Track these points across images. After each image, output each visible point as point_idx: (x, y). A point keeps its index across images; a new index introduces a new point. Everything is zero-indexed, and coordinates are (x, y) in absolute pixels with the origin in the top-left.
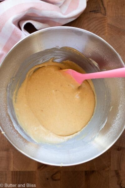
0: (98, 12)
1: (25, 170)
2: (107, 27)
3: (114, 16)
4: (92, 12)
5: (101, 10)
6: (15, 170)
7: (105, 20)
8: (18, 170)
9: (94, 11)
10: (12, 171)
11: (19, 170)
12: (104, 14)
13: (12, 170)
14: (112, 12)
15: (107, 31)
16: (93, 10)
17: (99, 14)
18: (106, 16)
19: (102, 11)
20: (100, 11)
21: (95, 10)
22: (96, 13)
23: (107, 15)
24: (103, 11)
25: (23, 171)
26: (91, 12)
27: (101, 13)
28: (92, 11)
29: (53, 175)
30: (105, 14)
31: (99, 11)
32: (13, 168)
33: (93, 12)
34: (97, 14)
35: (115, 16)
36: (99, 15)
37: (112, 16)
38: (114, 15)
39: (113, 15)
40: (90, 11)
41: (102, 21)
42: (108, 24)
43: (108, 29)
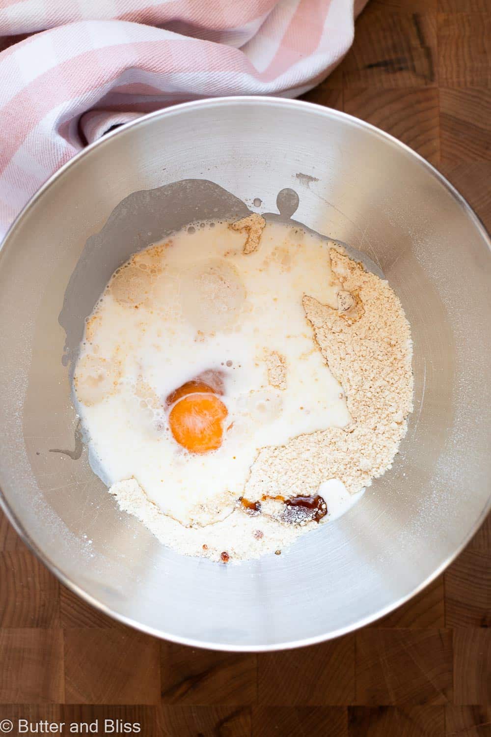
0: (401, 69)
1: (112, 703)
2: (438, 129)
3: (465, 83)
4: (375, 70)
5: (412, 60)
6: (71, 702)
7: (428, 99)
8: (84, 700)
9: (385, 64)
10: (62, 705)
11: (87, 703)
12: (424, 77)
13: (62, 701)
14: (458, 65)
15: (436, 143)
16: (380, 60)
17: (405, 74)
18: (435, 85)
19: (417, 63)
20: (409, 64)
21: (387, 58)
22: (394, 72)
23: (437, 77)
24: (421, 64)
25: (103, 706)
26: (371, 66)
27: (414, 69)
28: (378, 65)
29: (221, 723)
30: (430, 76)
31: (403, 65)
32: (66, 689)
33: (382, 68)
34: (398, 75)
35: (472, 83)
36: (406, 80)
37: (459, 83)
38: (469, 79)
39: (462, 79)
40: (367, 63)
41: (419, 102)
42: (442, 115)
43: (440, 137)
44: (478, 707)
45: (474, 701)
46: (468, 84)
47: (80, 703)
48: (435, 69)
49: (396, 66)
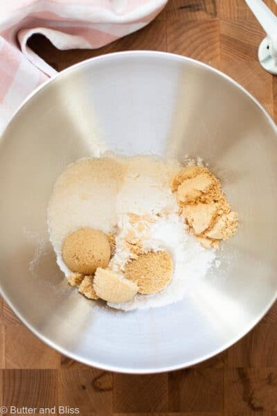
0: (198, 10)
1: (32, 368)
2: (218, 43)
3: (234, 18)
4: (184, 10)
5: (204, 4)
6: (8, 368)
7: (214, 27)
8: (16, 367)
9: (190, 6)
10: (3, 370)
12: (211, 14)
13: (3, 367)
14: (230, 8)
15: (218, 50)
16: (187, 5)
17: (201, 13)
18: (217, 18)
19: (208, 7)
20: (203, 7)
21: (191, 3)
22: (195, 11)
23: (218, 15)
25: (27, 370)
26: (182, 8)
27: (206, 10)
28: (186, 7)
29: (96, 379)
30: (215, 14)
31: (200, 7)
32: (6, 361)
33: (188, 9)
34: (197, 13)
35: (238, 18)
36: (201, 16)
37: (231, 18)
38: (236, 16)
39: (232, 16)
40: (180, 6)
41: (208, 28)
42: (221, 36)
43: (220, 47)
44: (242, 369)
45: (240, 366)
46: (236, 19)
47: (13, 368)
48: (217, 10)
49: (196, 8)
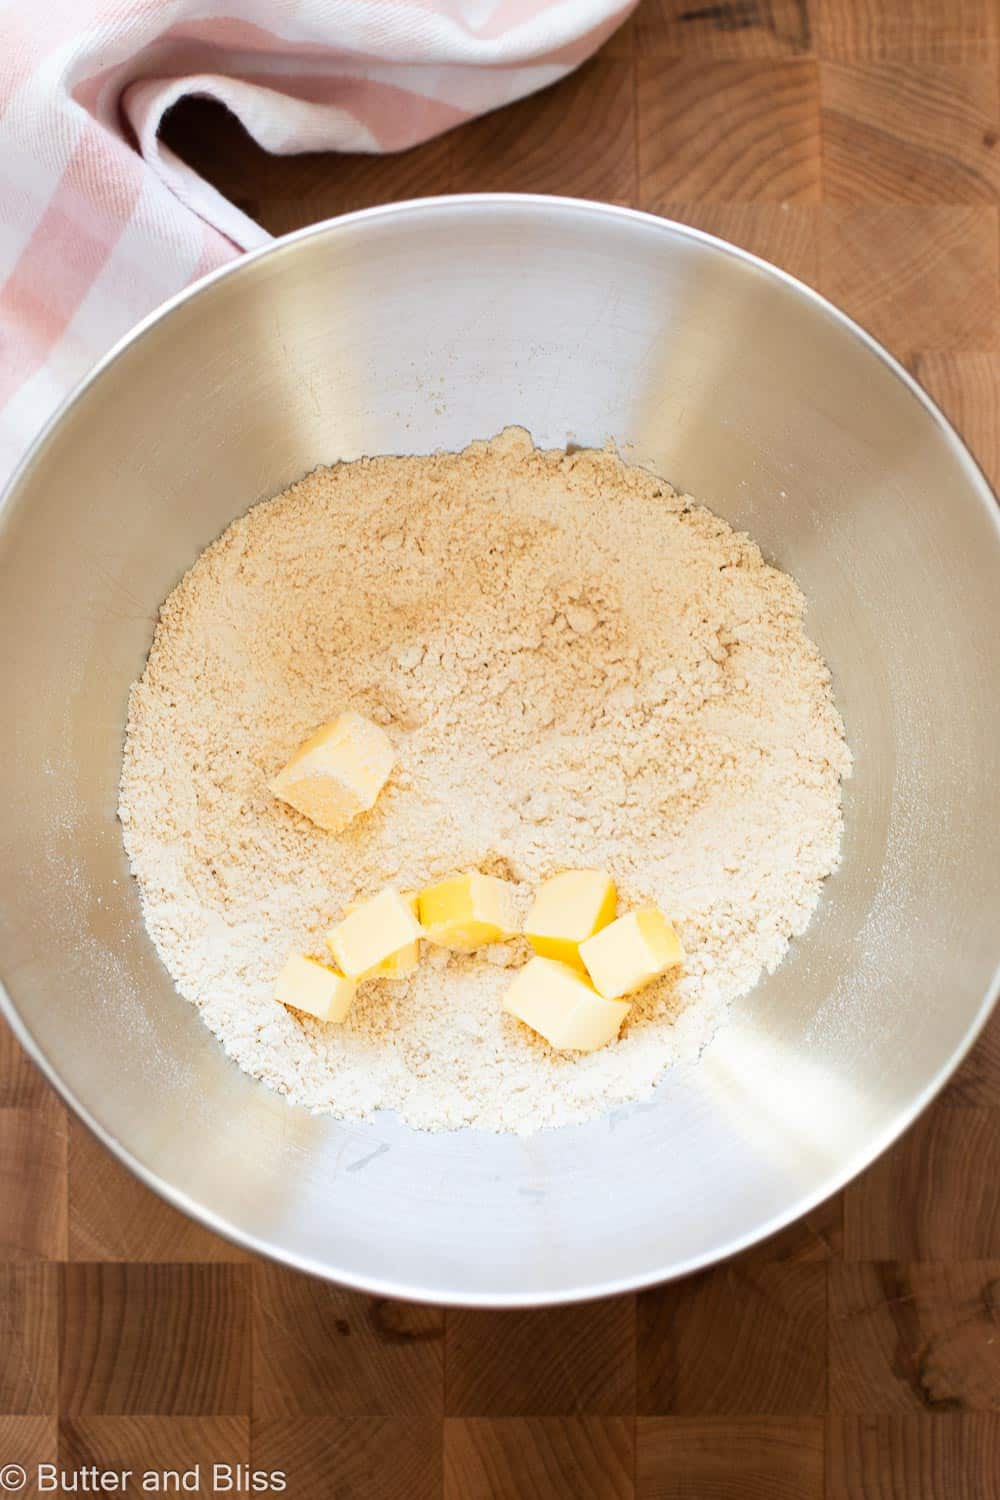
0: (746, 24)
1: (164, 1259)
2: (814, 143)
3: (870, 53)
4: (698, 24)
5: (769, 7)
6: (81, 1258)
7: (799, 83)
8: (106, 1254)
9: (716, 12)
10: (62, 1266)
11: (113, 1259)
12: (791, 40)
13: (62, 1256)
14: (856, 21)
15: (814, 166)
16: (708, 6)
17: (755, 33)
18: (811, 56)
19: (778, 14)
20: (763, 14)
22: (734, 27)
23: (815, 41)
24: (784, 15)
25: (146, 1266)
26: (689, 17)
27: (772, 26)
28: (702, 15)
30: (803, 39)
31: (751, 16)
32: (70, 1232)
33: (711, 22)
34: (741, 35)
35: (883, 53)
36: (755, 44)
37: (857, 55)
38: (876, 46)
39: (864, 47)
40: (682, 10)
41: (780, 87)
42: (828, 115)
43: (822, 154)
44: (892, 1265)
45: (885, 1254)
46: (876, 58)
47: (99, 1260)
48: (813, 26)
49: (738, 17)
